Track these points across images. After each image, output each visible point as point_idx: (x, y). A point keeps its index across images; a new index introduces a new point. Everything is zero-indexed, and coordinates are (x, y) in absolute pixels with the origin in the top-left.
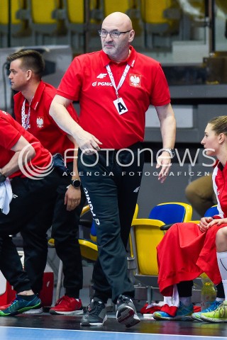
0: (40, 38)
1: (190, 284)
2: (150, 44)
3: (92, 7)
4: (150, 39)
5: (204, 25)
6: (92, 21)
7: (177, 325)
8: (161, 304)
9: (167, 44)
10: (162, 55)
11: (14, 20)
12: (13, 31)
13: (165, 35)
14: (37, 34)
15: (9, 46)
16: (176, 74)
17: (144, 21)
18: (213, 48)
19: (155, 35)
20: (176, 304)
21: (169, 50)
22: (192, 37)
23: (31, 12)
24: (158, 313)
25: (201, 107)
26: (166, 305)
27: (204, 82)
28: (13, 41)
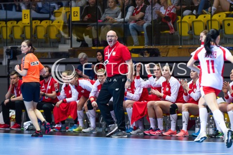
0: (17, 43)
1: (64, 121)
2: (52, 45)
3: (33, 34)
4: (51, 44)
5: (69, 39)
6: (33, 38)
7: (60, 133)
8: (56, 126)
9: (57, 45)
10: (55, 49)
11: (8, 38)
12: (8, 41)
13: (56, 42)
14: (16, 42)
15: (7, 46)
16: (57, 55)
17: (50, 38)
18: (71, 47)
19: (53, 42)
20: (60, 126)
21: (58, 47)
22: (65, 43)
23: (14, 35)
24: (54, 129)
25: (68, 65)
26: (57, 127)
27: (69, 57)
28: (8, 44)
